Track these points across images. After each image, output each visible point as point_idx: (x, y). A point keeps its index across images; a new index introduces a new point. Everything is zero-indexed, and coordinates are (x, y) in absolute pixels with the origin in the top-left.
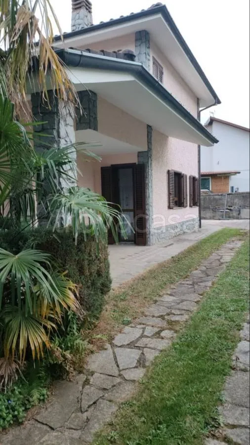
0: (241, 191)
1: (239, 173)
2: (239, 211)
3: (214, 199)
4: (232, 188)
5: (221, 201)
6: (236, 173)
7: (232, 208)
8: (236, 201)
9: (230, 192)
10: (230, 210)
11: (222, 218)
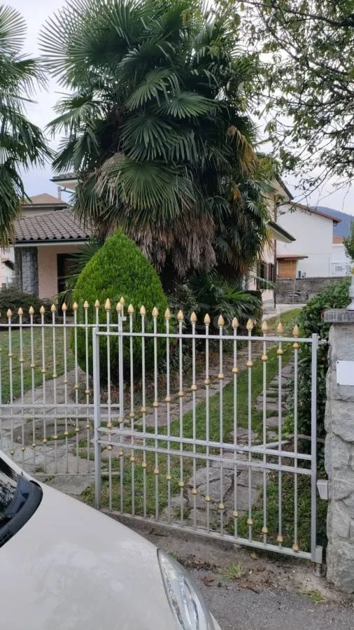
0: (308, 276)
1: (307, 257)
2: (307, 296)
3: (283, 284)
4: (300, 272)
5: (289, 286)
6: (302, 258)
7: (300, 293)
8: (304, 286)
9: (297, 277)
10: (299, 294)
11: (291, 302)
